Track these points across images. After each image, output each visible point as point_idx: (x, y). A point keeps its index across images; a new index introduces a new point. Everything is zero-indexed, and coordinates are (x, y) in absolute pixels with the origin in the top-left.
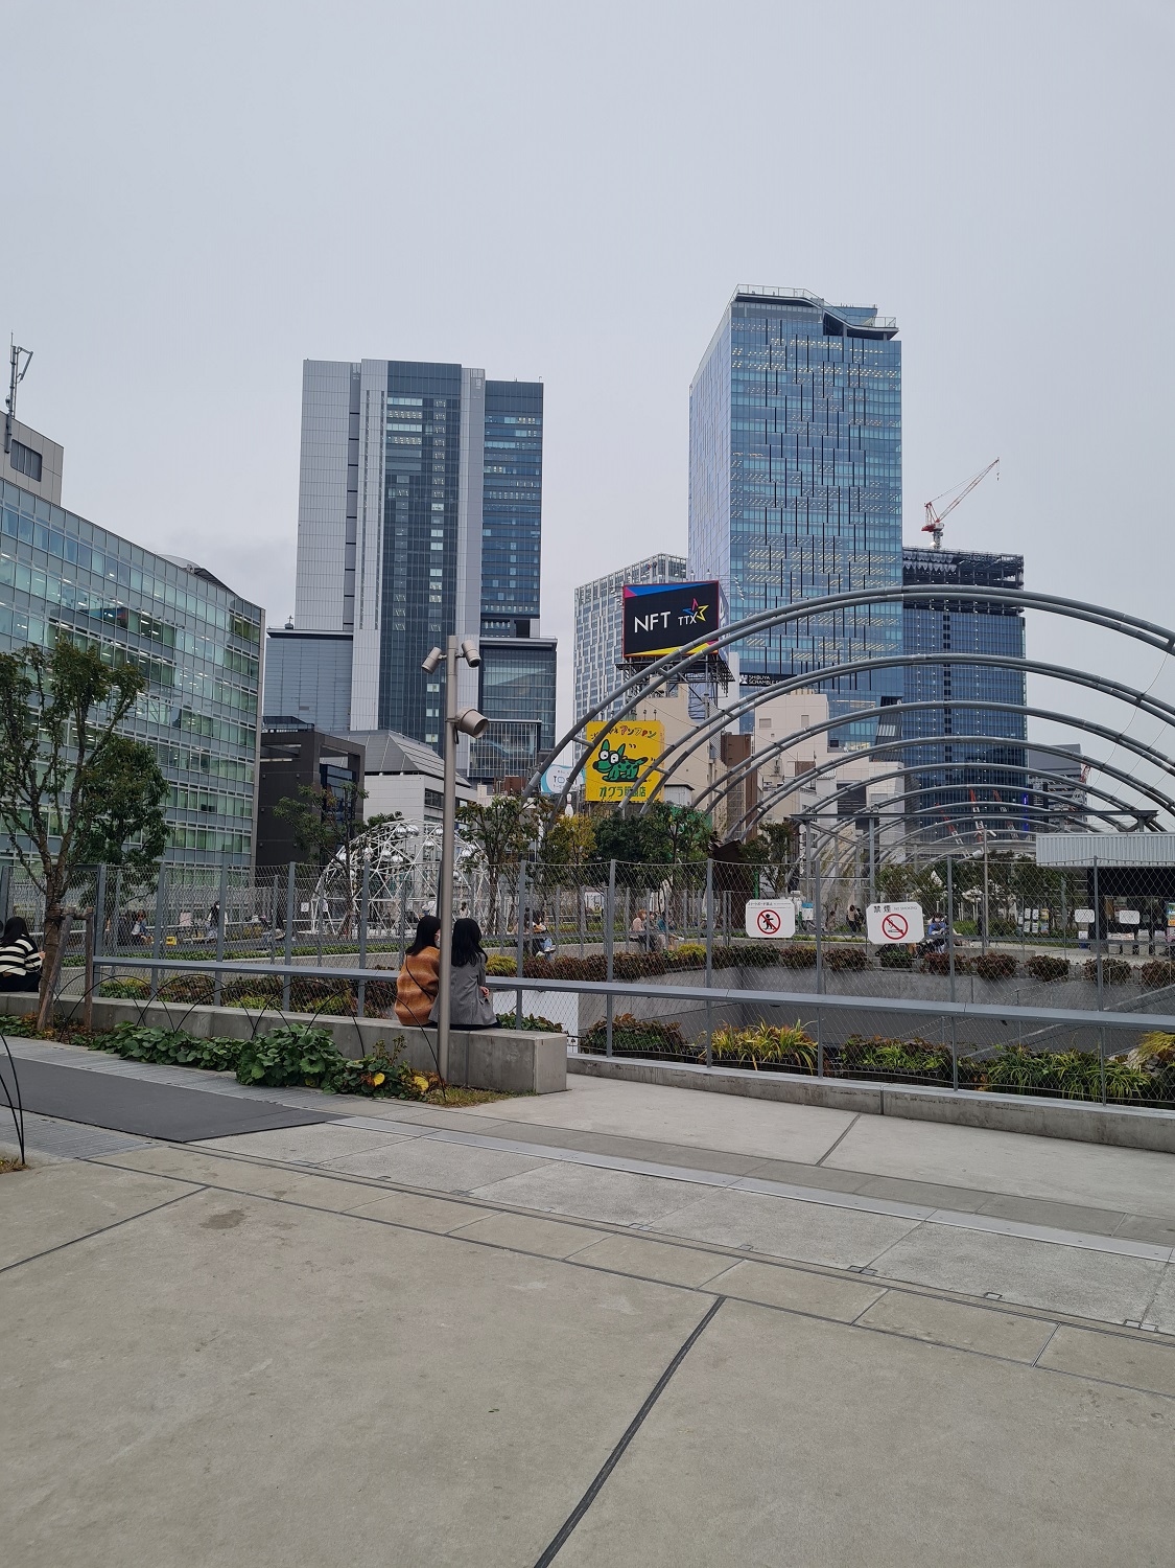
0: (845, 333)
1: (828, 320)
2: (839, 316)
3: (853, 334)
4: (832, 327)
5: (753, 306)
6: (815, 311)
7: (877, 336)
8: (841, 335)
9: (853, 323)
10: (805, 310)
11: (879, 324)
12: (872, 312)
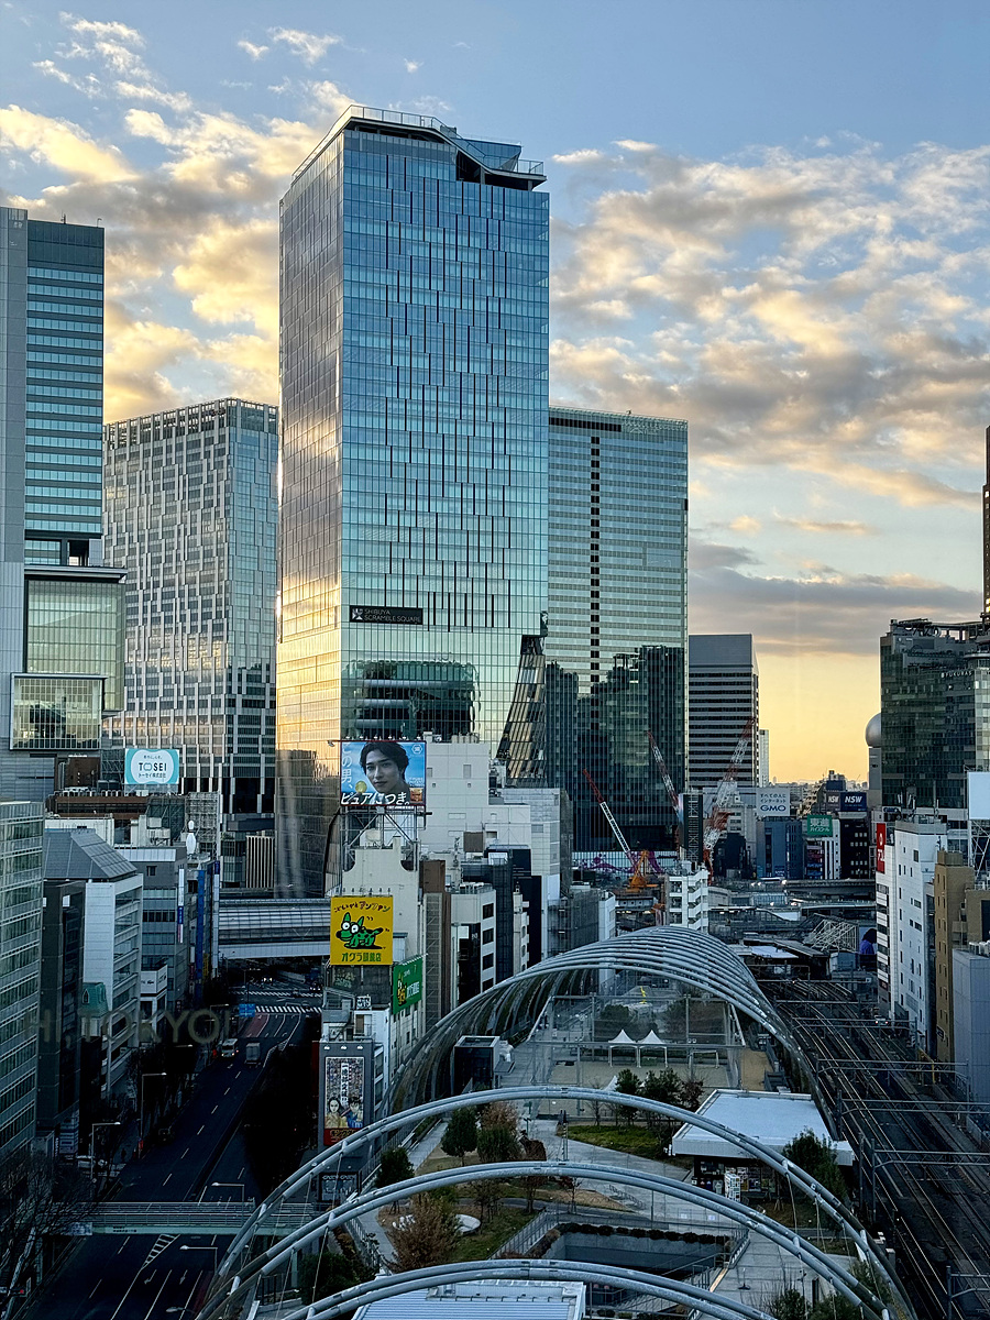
0: (483, 179)
1: (461, 158)
2: (473, 154)
3: (493, 180)
4: (467, 170)
5: (370, 136)
6: (446, 148)
7: (521, 184)
8: (477, 180)
9: (490, 165)
10: (434, 146)
11: (522, 168)
12: (514, 151)
